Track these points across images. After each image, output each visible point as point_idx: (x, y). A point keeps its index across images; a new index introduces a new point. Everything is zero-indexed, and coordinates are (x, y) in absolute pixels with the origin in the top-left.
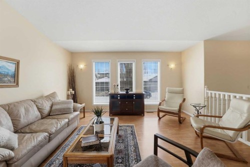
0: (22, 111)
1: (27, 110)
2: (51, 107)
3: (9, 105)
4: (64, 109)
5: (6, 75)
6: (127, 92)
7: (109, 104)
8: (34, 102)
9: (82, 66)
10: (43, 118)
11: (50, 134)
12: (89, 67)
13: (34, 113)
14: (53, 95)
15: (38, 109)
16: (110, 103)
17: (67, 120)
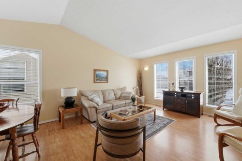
0: (107, 93)
2: (121, 95)
3: (103, 91)
4: (126, 97)
5: (103, 78)
6: (182, 91)
7: (162, 99)
8: (113, 90)
9: (146, 69)
10: (116, 99)
11: (113, 106)
12: (152, 68)
13: (112, 96)
14: (124, 88)
15: (115, 94)
16: (164, 98)
17: (125, 102)
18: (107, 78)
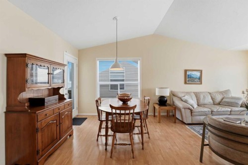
0: (202, 97)
1: (204, 97)
2: (222, 99)
3: (196, 93)
8: (210, 93)
10: (214, 104)
11: (212, 111)
13: (209, 100)
14: (227, 92)
15: (212, 98)
17: (229, 110)
18: (200, 78)
